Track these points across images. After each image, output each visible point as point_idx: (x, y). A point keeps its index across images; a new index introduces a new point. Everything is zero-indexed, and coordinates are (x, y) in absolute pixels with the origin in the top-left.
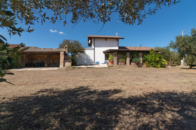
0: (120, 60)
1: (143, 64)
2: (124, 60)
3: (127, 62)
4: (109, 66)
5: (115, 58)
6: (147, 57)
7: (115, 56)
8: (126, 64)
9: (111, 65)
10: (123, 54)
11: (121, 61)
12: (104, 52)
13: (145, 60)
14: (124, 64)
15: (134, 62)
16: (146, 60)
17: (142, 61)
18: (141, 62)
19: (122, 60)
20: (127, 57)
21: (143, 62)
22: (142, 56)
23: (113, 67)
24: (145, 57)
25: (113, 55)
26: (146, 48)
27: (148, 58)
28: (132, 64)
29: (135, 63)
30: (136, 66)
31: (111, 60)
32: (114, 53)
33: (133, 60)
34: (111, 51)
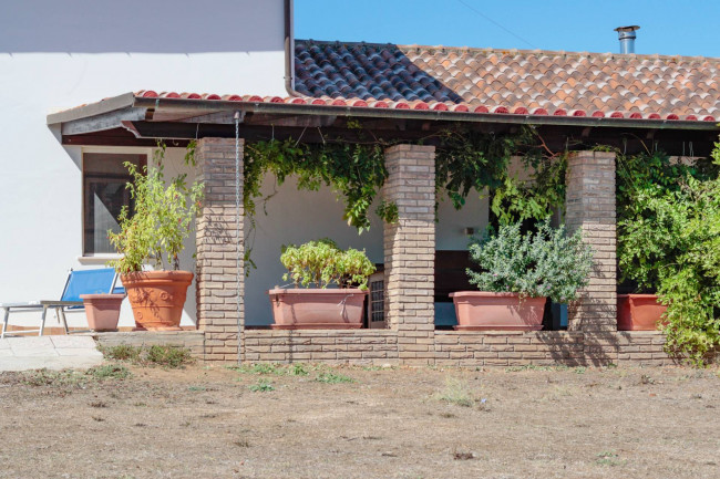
0: (287, 257)
1: (623, 323)
2: (352, 258)
3: (393, 291)
4: (122, 354)
5: (218, 232)
6: (684, 207)
7: (209, 199)
8: (374, 313)
9: (159, 334)
10: (341, 169)
11: (314, 267)
12: (69, 133)
13: (652, 259)
14: (355, 312)
15: (500, 283)
16: (672, 254)
17: (609, 266)
18: (603, 290)
19: (322, 250)
20: (391, 213)
21: (625, 286)
22: (610, 200)
23: (177, 359)
24: (649, 214)
25: (180, 183)
26: (699, 77)
27: (688, 229)
28: (465, 312)
29: (513, 299)
30: (532, 341)
31: (158, 258)
32: (203, 145)
33: (478, 252)
34: (161, 113)
